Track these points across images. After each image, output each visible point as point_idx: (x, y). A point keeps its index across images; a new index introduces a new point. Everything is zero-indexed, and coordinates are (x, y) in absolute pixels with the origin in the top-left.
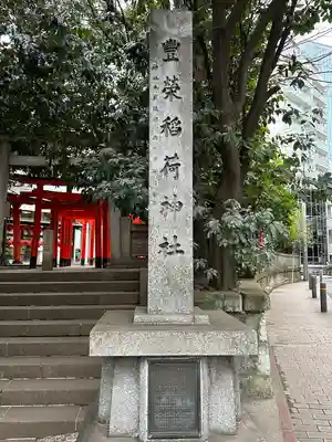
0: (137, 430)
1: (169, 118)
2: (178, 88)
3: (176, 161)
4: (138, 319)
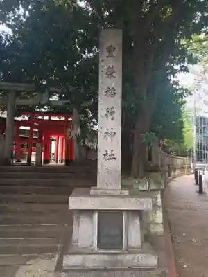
0: (92, 246)
1: (109, 88)
2: (114, 72)
3: (113, 111)
4: (92, 192)
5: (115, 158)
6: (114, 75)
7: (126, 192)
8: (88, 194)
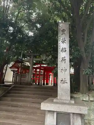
1: (63, 48)
2: (65, 40)
3: (65, 59)
4: (55, 100)
5: (67, 83)
6: (65, 42)
7: (73, 102)
8: (52, 102)
